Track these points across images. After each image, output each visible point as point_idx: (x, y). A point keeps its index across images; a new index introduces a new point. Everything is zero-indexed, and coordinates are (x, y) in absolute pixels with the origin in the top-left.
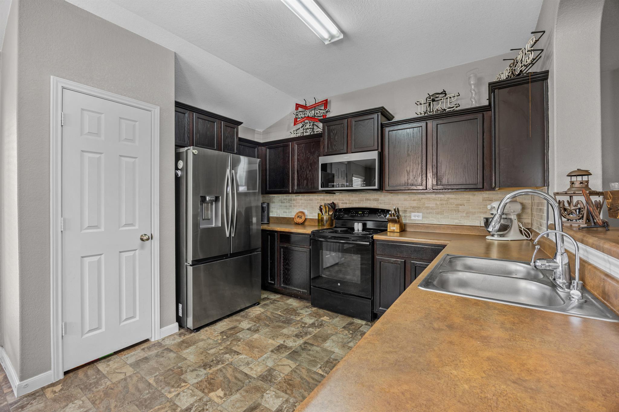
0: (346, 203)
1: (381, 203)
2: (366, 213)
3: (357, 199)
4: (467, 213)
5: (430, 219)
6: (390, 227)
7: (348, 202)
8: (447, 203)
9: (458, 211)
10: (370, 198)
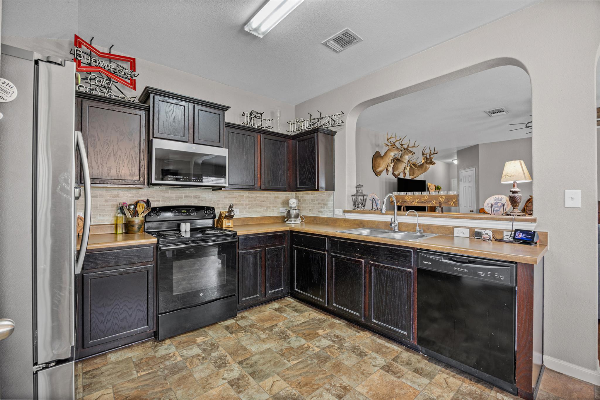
0: (159, 201)
1: (202, 201)
2: (191, 211)
3: (173, 195)
4: (267, 207)
5: (245, 213)
6: (225, 223)
7: (160, 199)
8: (255, 201)
9: (262, 206)
10: (190, 195)
